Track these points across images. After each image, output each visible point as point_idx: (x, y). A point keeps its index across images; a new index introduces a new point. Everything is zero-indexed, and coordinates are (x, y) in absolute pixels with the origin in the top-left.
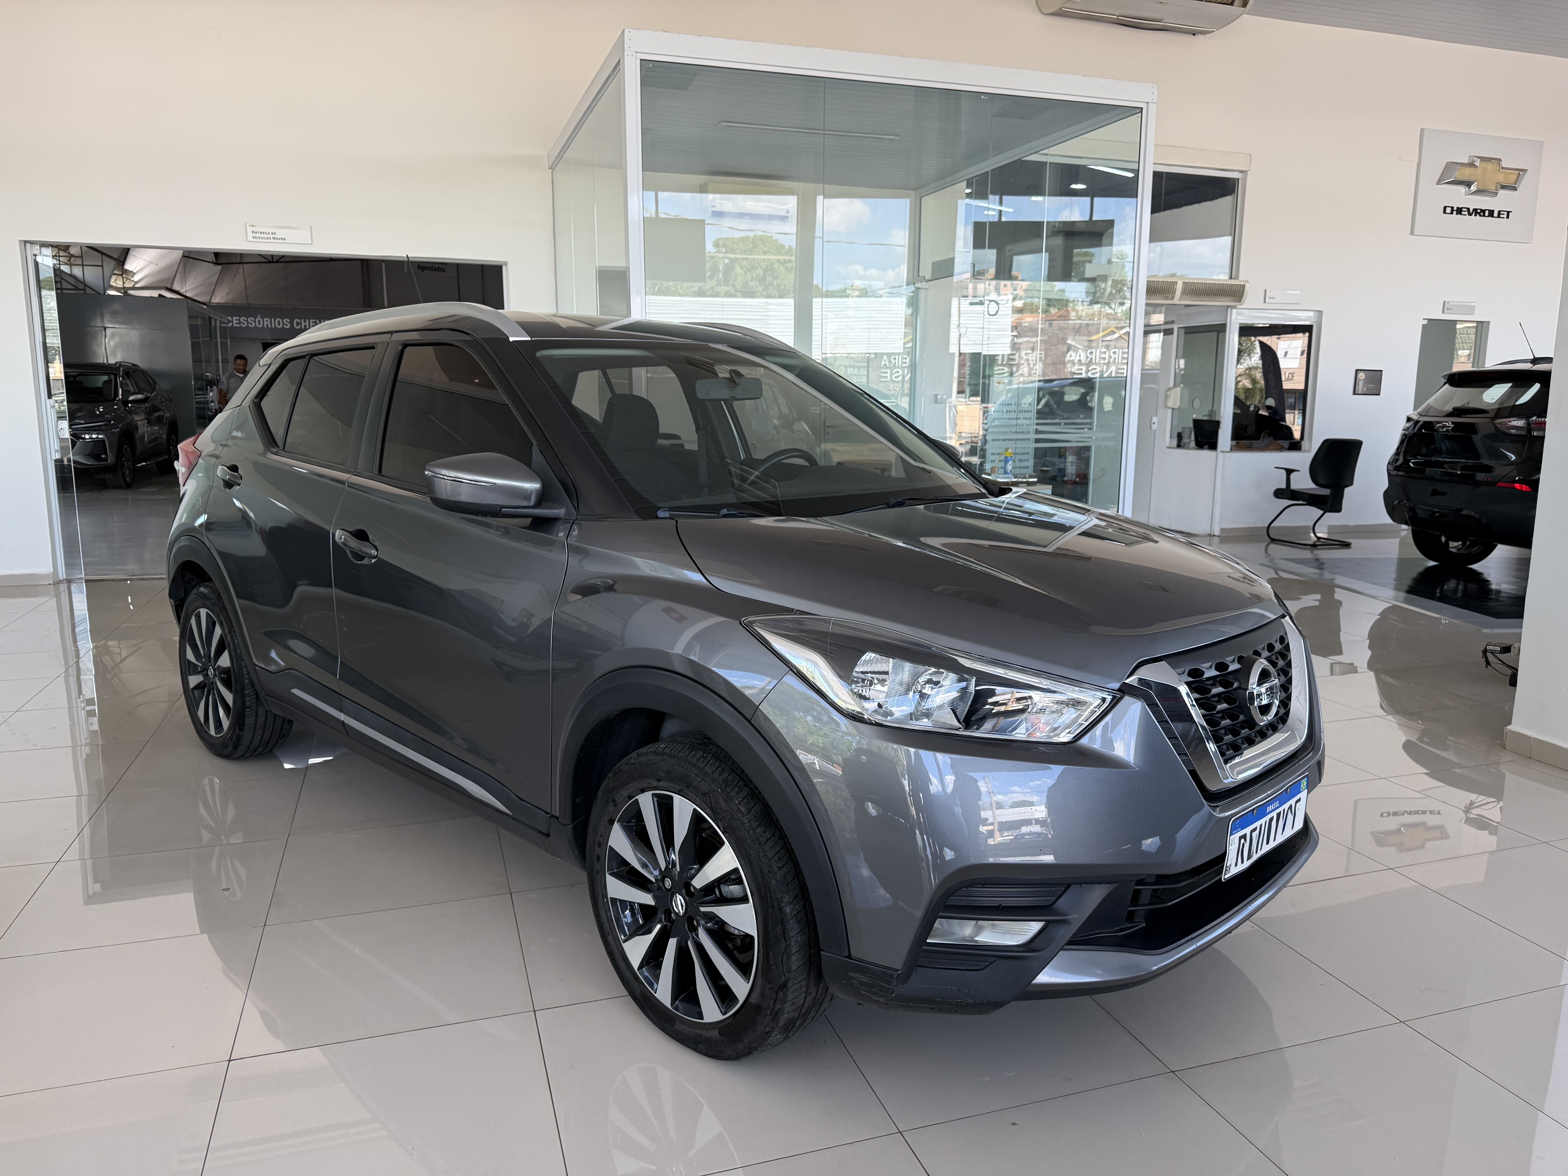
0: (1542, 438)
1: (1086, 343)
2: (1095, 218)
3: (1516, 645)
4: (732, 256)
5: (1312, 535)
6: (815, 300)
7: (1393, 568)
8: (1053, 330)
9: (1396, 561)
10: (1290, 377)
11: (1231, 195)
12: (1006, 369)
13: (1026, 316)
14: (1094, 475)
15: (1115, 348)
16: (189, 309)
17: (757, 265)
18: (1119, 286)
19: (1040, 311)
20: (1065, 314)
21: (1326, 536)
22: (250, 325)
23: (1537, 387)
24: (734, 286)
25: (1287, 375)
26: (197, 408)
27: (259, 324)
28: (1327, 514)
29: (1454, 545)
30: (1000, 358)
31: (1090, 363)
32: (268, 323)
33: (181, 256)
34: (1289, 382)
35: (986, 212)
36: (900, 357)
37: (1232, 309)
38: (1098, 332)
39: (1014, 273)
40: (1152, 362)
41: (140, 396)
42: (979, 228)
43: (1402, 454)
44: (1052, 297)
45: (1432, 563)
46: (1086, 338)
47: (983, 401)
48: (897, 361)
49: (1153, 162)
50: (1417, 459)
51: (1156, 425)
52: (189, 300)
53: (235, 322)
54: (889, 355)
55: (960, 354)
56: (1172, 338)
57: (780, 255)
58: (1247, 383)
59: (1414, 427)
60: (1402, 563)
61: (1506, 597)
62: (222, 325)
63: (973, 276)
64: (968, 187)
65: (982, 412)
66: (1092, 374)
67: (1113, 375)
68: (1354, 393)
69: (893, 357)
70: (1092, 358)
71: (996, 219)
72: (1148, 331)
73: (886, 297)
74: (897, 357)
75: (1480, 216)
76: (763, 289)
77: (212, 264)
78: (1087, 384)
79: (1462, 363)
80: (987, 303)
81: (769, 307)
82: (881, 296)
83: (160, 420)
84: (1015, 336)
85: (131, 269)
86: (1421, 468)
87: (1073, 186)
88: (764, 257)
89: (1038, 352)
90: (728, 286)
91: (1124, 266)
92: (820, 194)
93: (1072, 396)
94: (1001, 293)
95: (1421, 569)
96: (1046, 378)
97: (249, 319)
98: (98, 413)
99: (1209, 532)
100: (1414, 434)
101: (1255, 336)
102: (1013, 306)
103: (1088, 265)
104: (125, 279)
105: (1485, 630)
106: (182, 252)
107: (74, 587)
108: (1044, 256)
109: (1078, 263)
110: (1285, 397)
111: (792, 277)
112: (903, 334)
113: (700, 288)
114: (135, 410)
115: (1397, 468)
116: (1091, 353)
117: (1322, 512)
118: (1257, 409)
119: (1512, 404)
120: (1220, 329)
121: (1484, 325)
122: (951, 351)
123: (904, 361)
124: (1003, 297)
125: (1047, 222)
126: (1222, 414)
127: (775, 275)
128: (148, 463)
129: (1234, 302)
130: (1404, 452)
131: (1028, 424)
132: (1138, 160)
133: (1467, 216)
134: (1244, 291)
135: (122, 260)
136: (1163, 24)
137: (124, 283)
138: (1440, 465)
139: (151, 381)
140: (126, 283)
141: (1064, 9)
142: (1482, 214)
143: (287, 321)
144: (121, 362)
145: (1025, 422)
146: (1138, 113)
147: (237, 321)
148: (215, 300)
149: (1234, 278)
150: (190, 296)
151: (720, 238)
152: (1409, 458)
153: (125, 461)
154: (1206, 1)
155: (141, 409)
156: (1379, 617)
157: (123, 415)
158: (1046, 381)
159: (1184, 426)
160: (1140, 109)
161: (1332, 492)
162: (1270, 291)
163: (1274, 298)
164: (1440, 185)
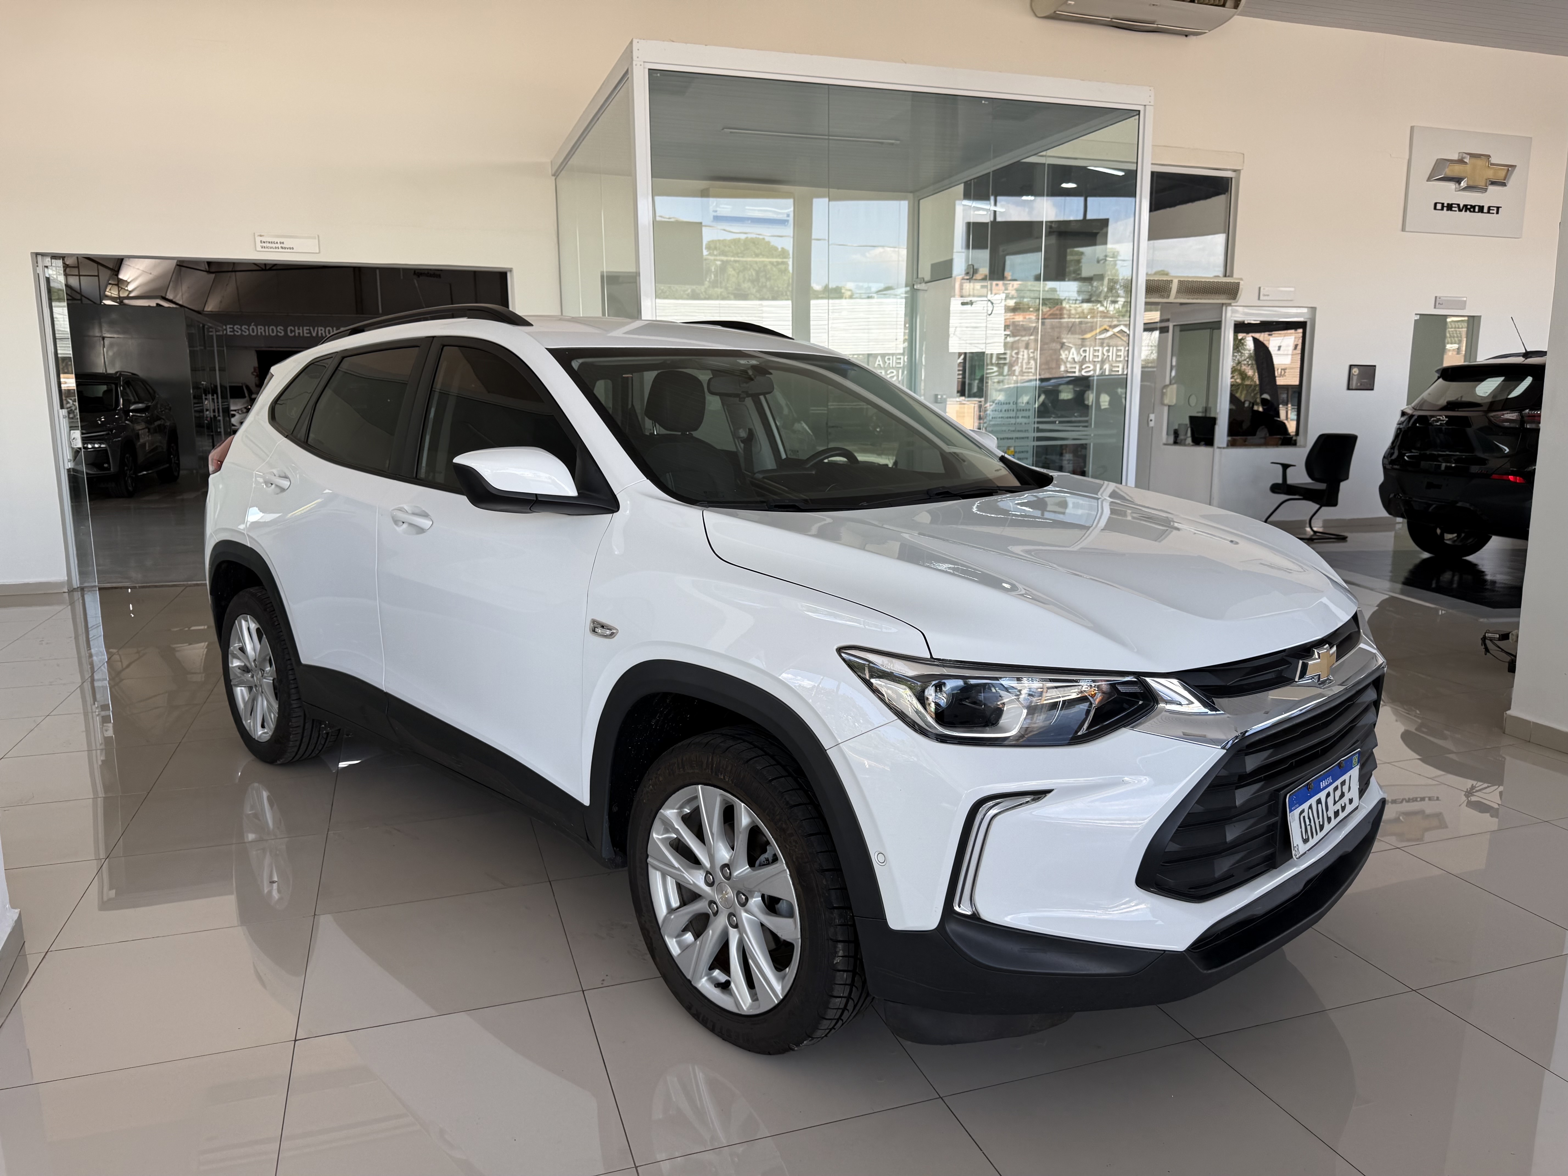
0: (1538, 431)
1: (1079, 342)
2: (1089, 217)
3: (1514, 632)
4: (724, 258)
5: (1308, 529)
6: (812, 301)
7: (1389, 561)
9: (1392, 553)
10: (1284, 373)
11: (1225, 194)
12: (1000, 369)
13: (1018, 315)
15: (1109, 346)
16: (187, 317)
17: (749, 266)
19: (1032, 309)
20: (1058, 312)
21: (1321, 530)
22: (243, 333)
23: (1529, 380)
24: (726, 288)
25: (1279, 371)
26: (195, 417)
27: (253, 332)
28: (1323, 508)
29: (1449, 537)
30: (992, 357)
31: (1083, 361)
32: (262, 331)
33: (174, 266)
34: (1283, 378)
35: (981, 213)
36: (894, 357)
37: (1226, 307)
38: (1091, 331)
39: (1006, 273)
41: (140, 405)
42: (972, 229)
43: (1397, 448)
44: (1044, 296)
45: (1426, 555)
46: (1080, 336)
47: (980, 400)
48: (891, 362)
49: (1150, 163)
50: (1412, 452)
51: (1154, 422)
52: (186, 309)
53: (229, 330)
54: (883, 356)
55: (960, 354)
56: (1167, 337)
57: (773, 257)
59: (1409, 421)
60: (1398, 555)
61: (1501, 587)
62: (218, 333)
63: (968, 275)
64: (965, 189)
66: (1086, 372)
67: (1107, 373)
68: (1349, 389)
69: (887, 357)
70: (1085, 356)
71: (991, 220)
72: (1147, 328)
74: (891, 357)
75: (1470, 211)
76: (757, 291)
77: (205, 273)
78: (1082, 383)
79: (1453, 357)
81: (764, 309)
83: (161, 429)
84: (1008, 335)
85: (125, 279)
86: (1416, 461)
87: (1064, 185)
88: (757, 259)
89: (1033, 351)
90: (721, 287)
93: (1066, 395)
94: (994, 293)
95: (1417, 561)
96: (1043, 377)
97: (243, 327)
98: (99, 422)
100: (1409, 428)
101: (1248, 333)
102: (1005, 306)
103: (1082, 264)
104: (120, 289)
105: (1481, 620)
106: (175, 261)
107: (88, 598)
108: (1042, 255)
109: (1072, 262)
110: (1279, 392)
111: (788, 280)
113: (693, 291)
114: (136, 419)
115: (1392, 462)
116: (1084, 352)
117: (1317, 506)
118: (1252, 404)
119: (1504, 397)
120: (1216, 326)
121: (1475, 318)
122: (951, 351)
123: (898, 361)
124: (997, 297)
125: (1045, 222)
126: (1218, 411)
127: (768, 276)
128: (150, 472)
129: (1229, 299)
130: (1399, 446)
131: (1027, 422)
132: (1136, 161)
133: (1458, 212)
134: (1238, 289)
135: (116, 270)
136: (1156, 26)
137: (119, 293)
138: (1435, 458)
139: (151, 391)
140: (121, 293)
141: (1058, 12)
142: (1472, 210)
143: (280, 329)
144: (121, 372)
145: (1024, 421)
146: (1137, 115)
147: (231, 330)
148: (208, 308)
149: (1229, 276)
150: (185, 305)
151: (713, 241)
152: (1403, 452)
153: (127, 470)
154: (1198, 3)
155: (142, 418)
156: (1377, 608)
157: (124, 424)
158: (1042, 380)
159: (1180, 422)
160: (1138, 112)
161: (1327, 486)
162: (1264, 289)
163: (1268, 295)
164: (1430, 181)
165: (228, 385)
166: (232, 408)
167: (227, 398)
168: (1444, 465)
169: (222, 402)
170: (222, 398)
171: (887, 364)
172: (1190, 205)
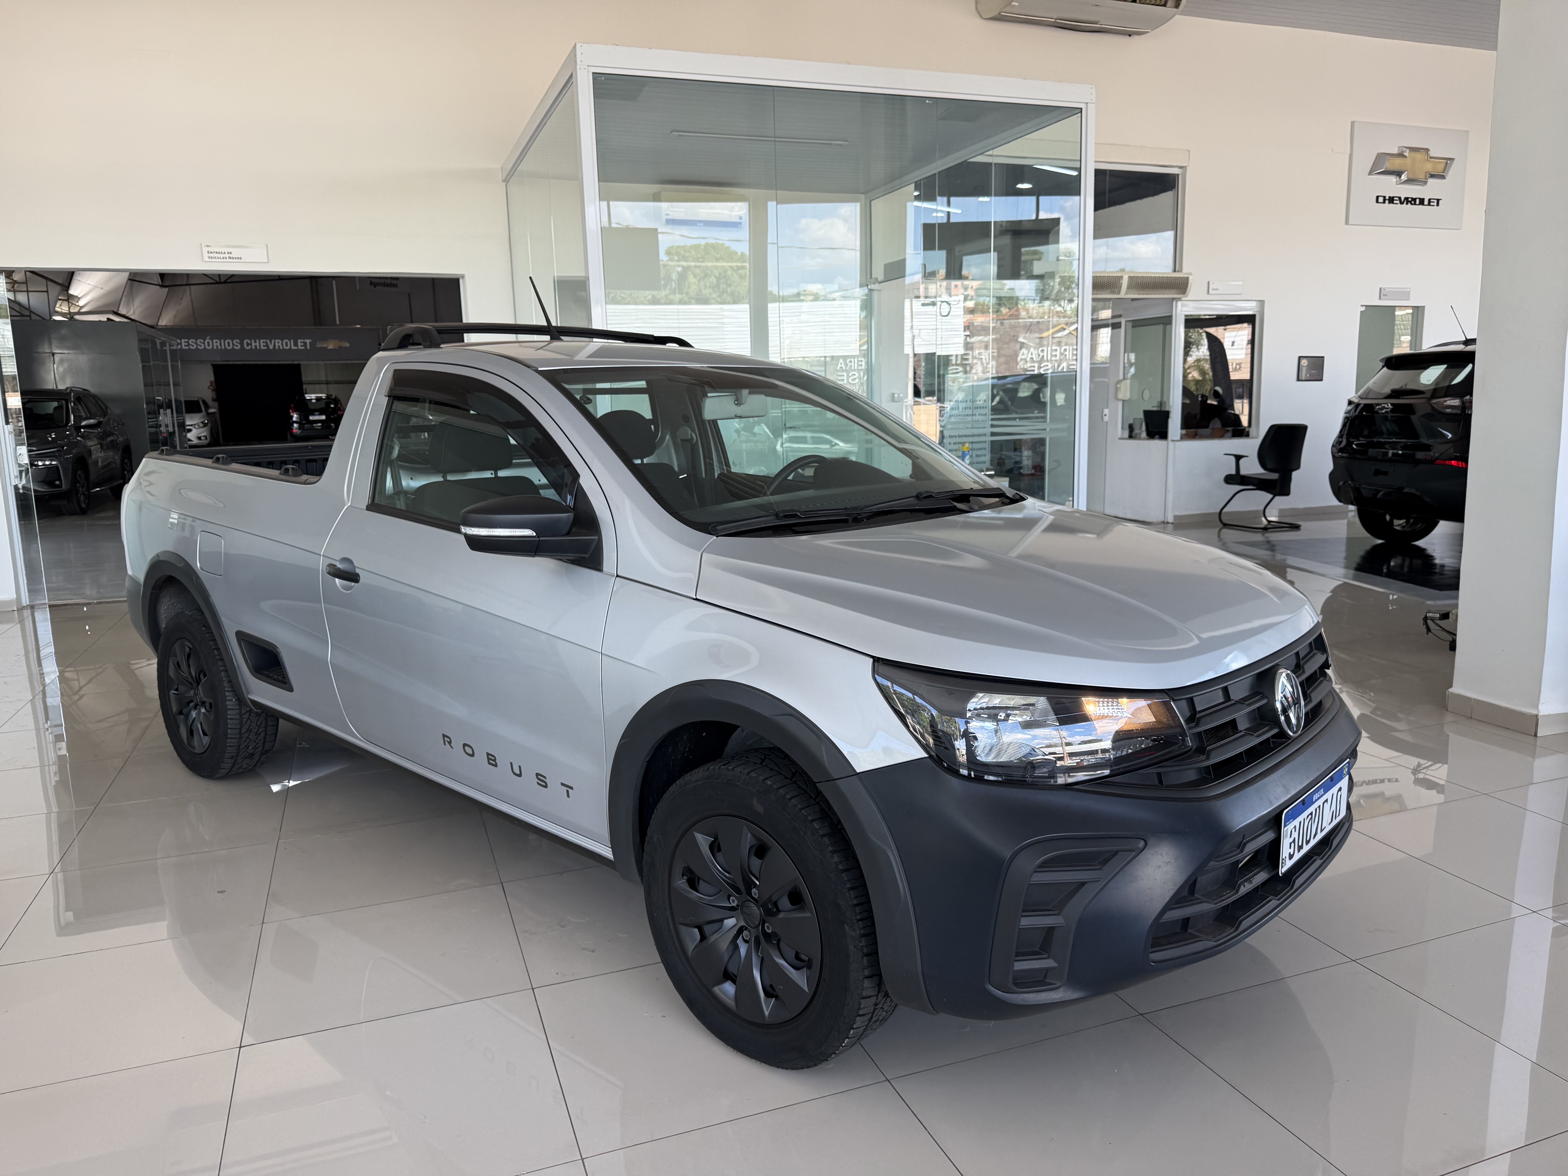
0: (1471, 415)
1: (1037, 341)
2: (1041, 217)
3: (1454, 612)
4: (685, 264)
5: (1263, 519)
6: (770, 306)
7: (1343, 548)
8: (1004, 328)
9: (1345, 540)
10: (1238, 367)
11: (1172, 190)
12: (960, 369)
13: (978, 317)
14: (1049, 466)
15: (1066, 345)
16: (139, 332)
17: (710, 272)
18: (1068, 283)
19: (991, 310)
20: (1016, 312)
21: (1276, 520)
22: (199, 347)
23: (1466, 368)
24: (687, 294)
25: (1232, 365)
26: (150, 433)
27: (209, 345)
28: (1277, 498)
29: (1398, 523)
30: (954, 358)
31: (1042, 360)
32: (218, 344)
33: (126, 279)
34: (1236, 373)
35: (934, 214)
36: (856, 360)
37: (1177, 301)
38: (1048, 330)
39: (964, 272)
40: (1102, 357)
41: (92, 421)
42: (928, 229)
43: (1345, 436)
44: (1003, 295)
45: (1380, 541)
46: (1037, 335)
47: (939, 400)
48: (853, 364)
49: (1094, 160)
50: (1360, 440)
51: (1107, 417)
52: (138, 323)
53: (183, 344)
54: (845, 358)
55: (915, 355)
56: (1120, 333)
57: (733, 262)
58: (1195, 375)
59: (1355, 411)
60: (1351, 541)
61: (1446, 570)
62: (171, 348)
63: (925, 276)
64: (916, 190)
65: (938, 411)
66: (1044, 370)
67: (1065, 370)
68: (1298, 380)
69: (848, 360)
70: (1043, 356)
71: (945, 221)
72: (1096, 326)
73: (839, 300)
74: (853, 360)
75: (1411, 204)
76: (717, 296)
77: (158, 287)
78: (1040, 379)
79: (1401, 347)
80: (939, 303)
81: (725, 313)
82: (834, 300)
83: (113, 445)
84: (968, 336)
85: (75, 294)
86: (1364, 448)
87: (1020, 186)
88: (718, 264)
89: (991, 351)
90: (682, 294)
91: (1071, 263)
92: (772, 200)
93: (1025, 392)
94: (952, 294)
95: (1368, 547)
96: (1000, 375)
97: (198, 341)
98: (50, 439)
99: (1163, 520)
100: (1356, 416)
101: (1202, 328)
102: (964, 307)
103: (1035, 263)
104: (70, 304)
105: (1428, 602)
106: (127, 275)
107: (38, 615)
108: (993, 255)
109: (1026, 262)
110: (1233, 386)
111: (746, 284)
112: (858, 337)
113: (654, 297)
114: (87, 435)
115: (1341, 450)
116: (1042, 351)
117: (1271, 496)
118: (1205, 398)
119: (1447, 384)
120: (1167, 321)
121: (1420, 309)
122: (906, 352)
123: (860, 363)
124: (954, 298)
125: (994, 222)
126: (1171, 404)
127: (729, 282)
128: (103, 488)
129: (1179, 294)
130: (1347, 435)
131: (984, 419)
132: (1079, 159)
133: (1399, 205)
134: (1188, 284)
135: (66, 285)
136: (1099, 26)
137: (69, 308)
138: (1381, 445)
139: (103, 407)
140: (71, 308)
141: (1002, 14)
142: (1413, 202)
143: (236, 342)
144: (71, 387)
145: (981, 418)
146: (1078, 113)
147: (186, 344)
148: (162, 322)
149: (1178, 271)
150: (137, 319)
151: (673, 247)
152: (1352, 440)
153: (79, 487)
154: (1140, 3)
155: (94, 434)
156: (1331, 594)
157: (75, 440)
158: (999, 378)
159: (1135, 417)
160: (1080, 110)
161: (1280, 477)
162: (1213, 283)
163: (1217, 289)
164: (1372, 175)
165: (183, 400)
166: (188, 423)
167: (182, 413)
168: (1391, 452)
169: (177, 417)
170: (177, 412)
171: (849, 366)
172: (1138, 202)
